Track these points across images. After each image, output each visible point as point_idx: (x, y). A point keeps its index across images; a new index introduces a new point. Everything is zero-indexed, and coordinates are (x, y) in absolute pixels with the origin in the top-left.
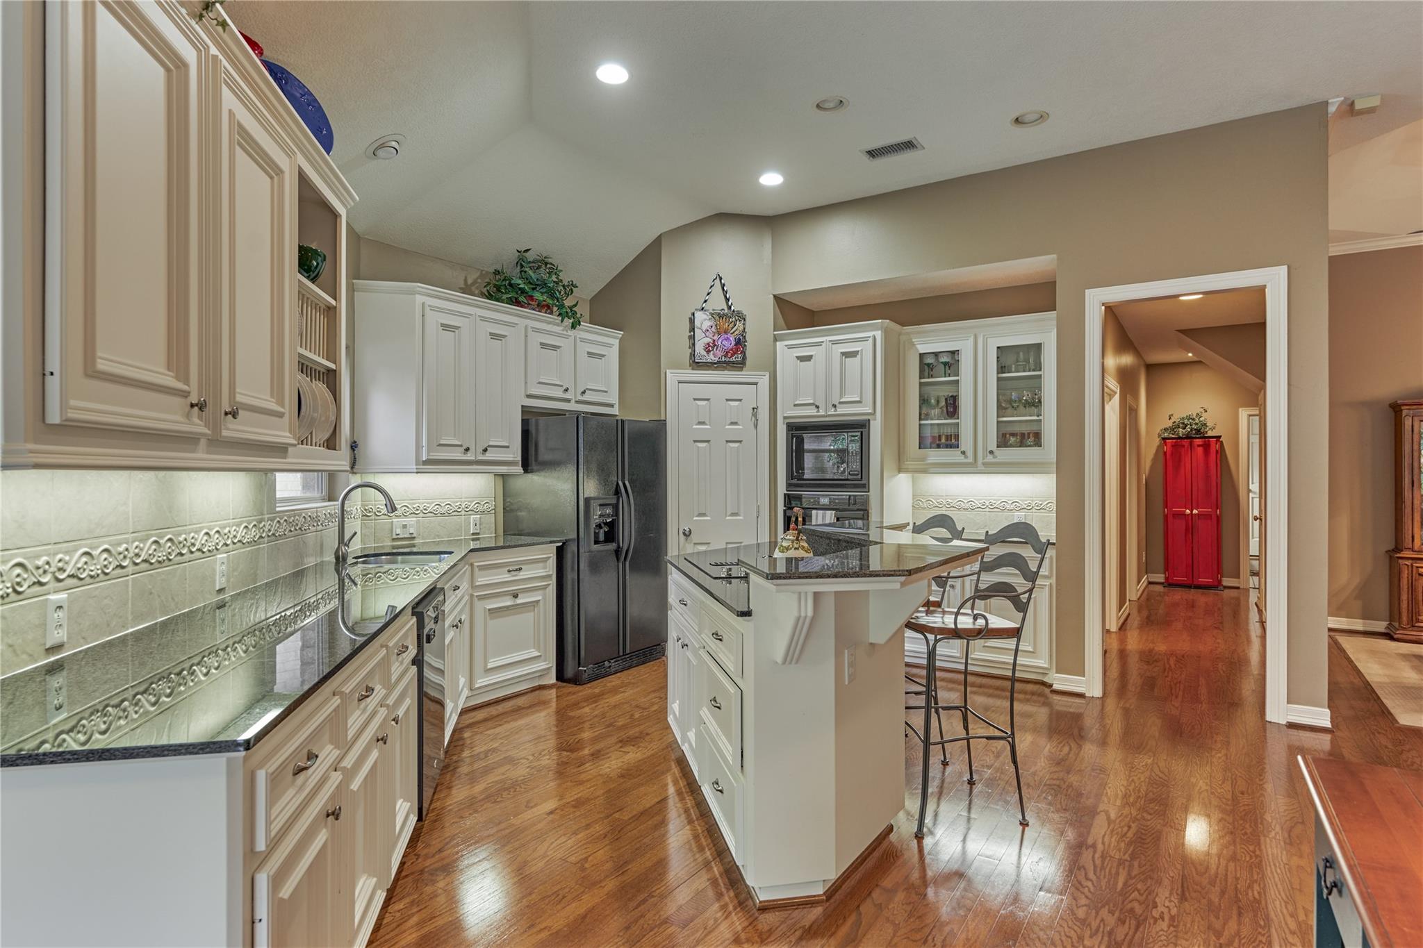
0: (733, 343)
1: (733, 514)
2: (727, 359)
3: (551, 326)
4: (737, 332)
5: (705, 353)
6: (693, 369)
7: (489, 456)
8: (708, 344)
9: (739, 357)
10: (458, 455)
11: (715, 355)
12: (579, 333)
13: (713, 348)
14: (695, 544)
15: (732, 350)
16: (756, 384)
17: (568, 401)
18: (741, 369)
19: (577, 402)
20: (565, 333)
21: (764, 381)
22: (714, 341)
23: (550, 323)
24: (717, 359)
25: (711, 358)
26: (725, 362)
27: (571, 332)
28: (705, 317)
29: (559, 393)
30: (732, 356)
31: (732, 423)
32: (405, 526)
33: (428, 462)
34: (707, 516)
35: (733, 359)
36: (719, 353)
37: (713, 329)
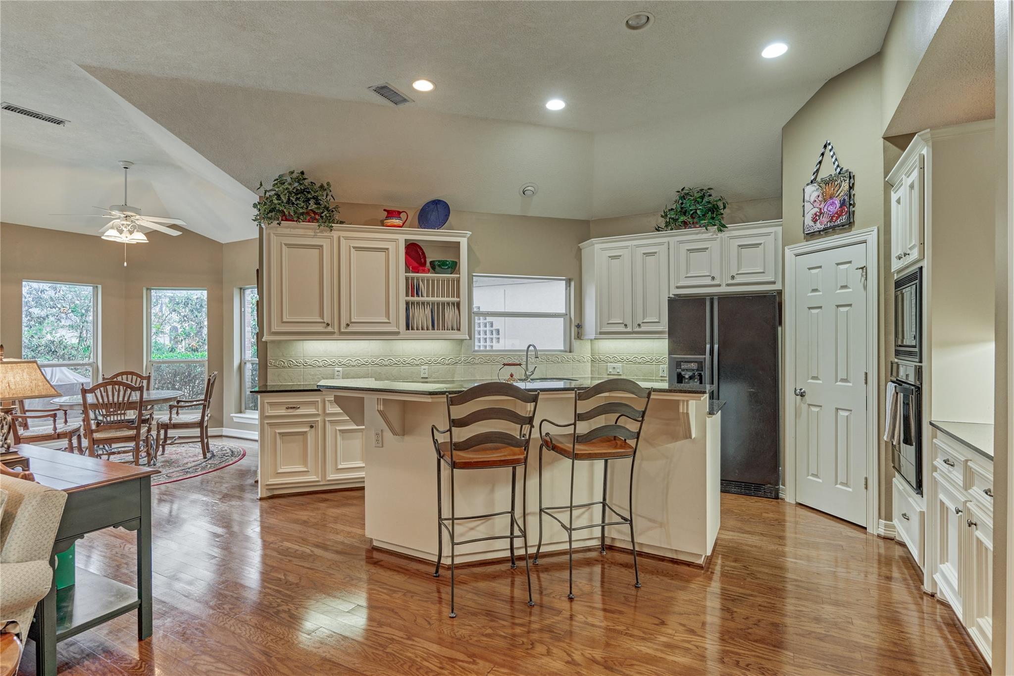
0: (838, 205)
1: (843, 380)
2: (832, 224)
3: (699, 235)
4: (842, 194)
5: (812, 224)
6: (806, 241)
7: (644, 328)
8: (816, 214)
9: (844, 219)
10: (622, 329)
11: (821, 223)
12: (725, 235)
13: (819, 216)
14: (809, 405)
15: (837, 213)
16: (865, 242)
17: (719, 285)
18: (850, 229)
19: (728, 285)
20: (715, 236)
21: (872, 238)
22: (821, 209)
23: (697, 234)
24: (823, 227)
25: (819, 226)
26: (830, 227)
27: (720, 235)
28: (814, 188)
29: (708, 281)
30: (837, 218)
31: (843, 287)
32: (614, 368)
33: (601, 333)
34: (819, 379)
35: (838, 222)
36: (825, 220)
37: (820, 198)
